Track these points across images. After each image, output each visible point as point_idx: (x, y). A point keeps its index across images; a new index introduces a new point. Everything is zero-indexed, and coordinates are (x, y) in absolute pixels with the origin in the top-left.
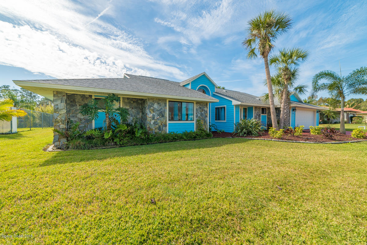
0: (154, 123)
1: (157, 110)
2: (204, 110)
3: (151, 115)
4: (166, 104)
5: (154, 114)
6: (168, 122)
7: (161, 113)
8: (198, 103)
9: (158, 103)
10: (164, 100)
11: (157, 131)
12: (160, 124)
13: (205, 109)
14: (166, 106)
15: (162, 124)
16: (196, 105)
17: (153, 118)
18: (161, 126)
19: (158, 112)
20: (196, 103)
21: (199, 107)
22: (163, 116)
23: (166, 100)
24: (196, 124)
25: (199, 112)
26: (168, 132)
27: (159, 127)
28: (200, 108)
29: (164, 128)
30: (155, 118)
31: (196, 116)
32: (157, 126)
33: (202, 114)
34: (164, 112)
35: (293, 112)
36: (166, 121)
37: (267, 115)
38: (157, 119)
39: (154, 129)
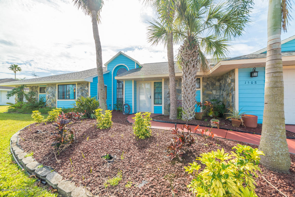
0: (49, 101)
1: (51, 92)
2: (85, 89)
4: (56, 87)
5: (49, 94)
6: (57, 100)
7: (53, 94)
8: (79, 83)
9: (52, 87)
10: (55, 84)
12: (52, 102)
13: (86, 89)
14: (56, 89)
15: (53, 101)
16: (78, 85)
17: (49, 97)
20: (77, 84)
21: (80, 87)
22: (54, 96)
25: (80, 92)
26: (57, 107)
27: (52, 103)
28: (81, 88)
29: (55, 104)
31: (77, 95)
32: (51, 103)
33: (82, 94)
34: (55, 93)
35: (254, 79)
36: (56, 100)
37: (201, 90)
38: (51, 98)
39: (49, 105)
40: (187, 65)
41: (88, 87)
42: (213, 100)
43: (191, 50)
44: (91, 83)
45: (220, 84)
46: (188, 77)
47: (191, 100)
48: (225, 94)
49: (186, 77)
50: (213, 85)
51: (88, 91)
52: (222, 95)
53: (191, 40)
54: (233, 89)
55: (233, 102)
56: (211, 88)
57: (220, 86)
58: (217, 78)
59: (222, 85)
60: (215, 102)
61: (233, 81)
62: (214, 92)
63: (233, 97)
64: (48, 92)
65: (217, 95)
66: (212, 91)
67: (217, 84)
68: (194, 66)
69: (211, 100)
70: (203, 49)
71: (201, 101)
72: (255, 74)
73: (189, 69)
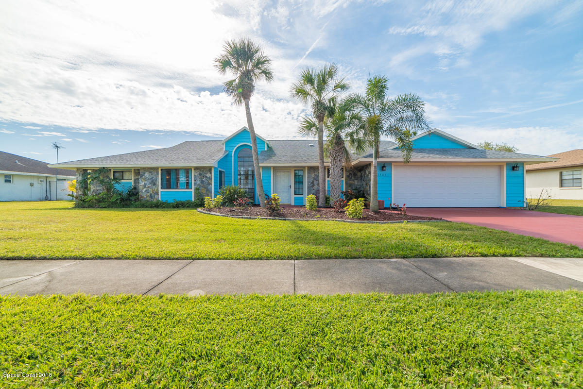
0: (145, 191)
1: (149, 179)
2: (206, 176)
3: (142, 184)
4: (158, 172)
5: (146, 182)
6: (160, 190)
7: (152, 181)
8: (197, 169)
9: (150, 173)
10: (156, 169)
11: (148, 198)
12: (151, 192)
13: (208, 175)
14: (158, 174)
15: (153, 192)
16: (195, 171)
17: (145, 186)
18: (153, 194)
19: (150, 181)
20: (194, 169)
21: (198, 173)
22: (155, 184)
23: (158, 169)
24: (195, 193)
25: (199, 180)
26: (160, 199)
27: (151, 195)
28: (200, 174)
29: (156, 196)
30: (147, 187)
31: (194, 184)
32: (149, 194)
33: (202, 182)
34: (156, 180)
35: (384, 172)
36: (158, 189)
37: (344, 179)
38: (148, 187)
39: (145, 197)
40: (334, 159)
41: (211, 173)
42: (355, 190)
43: (338, 146)
44: (215, 167)
45: (361, 174)
46: (335, 170)
47: (337, 189)
48: (364, 183)
49: (334, 169)
50: (355, 175)
51: (210, 179)
52: (363, 185)
53: (338, 138)
54: (370, 180)
55: (370, 190)
56: (353, 178)
57: (361, 176)
58: (359, 168)
59: (363, 175)
60: (357, 191)
61: (370, 173)
62: (356, 182)
63: (370, 187)
64: (144, 179)
65: (359, 185)
66: (354, 181)
67: (359, 174)
68: (340, 160)
69: (353, 189)
70: (347, 145)
71: (344, 190)
72: (384, 168)
73: (336, 162)
